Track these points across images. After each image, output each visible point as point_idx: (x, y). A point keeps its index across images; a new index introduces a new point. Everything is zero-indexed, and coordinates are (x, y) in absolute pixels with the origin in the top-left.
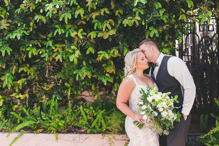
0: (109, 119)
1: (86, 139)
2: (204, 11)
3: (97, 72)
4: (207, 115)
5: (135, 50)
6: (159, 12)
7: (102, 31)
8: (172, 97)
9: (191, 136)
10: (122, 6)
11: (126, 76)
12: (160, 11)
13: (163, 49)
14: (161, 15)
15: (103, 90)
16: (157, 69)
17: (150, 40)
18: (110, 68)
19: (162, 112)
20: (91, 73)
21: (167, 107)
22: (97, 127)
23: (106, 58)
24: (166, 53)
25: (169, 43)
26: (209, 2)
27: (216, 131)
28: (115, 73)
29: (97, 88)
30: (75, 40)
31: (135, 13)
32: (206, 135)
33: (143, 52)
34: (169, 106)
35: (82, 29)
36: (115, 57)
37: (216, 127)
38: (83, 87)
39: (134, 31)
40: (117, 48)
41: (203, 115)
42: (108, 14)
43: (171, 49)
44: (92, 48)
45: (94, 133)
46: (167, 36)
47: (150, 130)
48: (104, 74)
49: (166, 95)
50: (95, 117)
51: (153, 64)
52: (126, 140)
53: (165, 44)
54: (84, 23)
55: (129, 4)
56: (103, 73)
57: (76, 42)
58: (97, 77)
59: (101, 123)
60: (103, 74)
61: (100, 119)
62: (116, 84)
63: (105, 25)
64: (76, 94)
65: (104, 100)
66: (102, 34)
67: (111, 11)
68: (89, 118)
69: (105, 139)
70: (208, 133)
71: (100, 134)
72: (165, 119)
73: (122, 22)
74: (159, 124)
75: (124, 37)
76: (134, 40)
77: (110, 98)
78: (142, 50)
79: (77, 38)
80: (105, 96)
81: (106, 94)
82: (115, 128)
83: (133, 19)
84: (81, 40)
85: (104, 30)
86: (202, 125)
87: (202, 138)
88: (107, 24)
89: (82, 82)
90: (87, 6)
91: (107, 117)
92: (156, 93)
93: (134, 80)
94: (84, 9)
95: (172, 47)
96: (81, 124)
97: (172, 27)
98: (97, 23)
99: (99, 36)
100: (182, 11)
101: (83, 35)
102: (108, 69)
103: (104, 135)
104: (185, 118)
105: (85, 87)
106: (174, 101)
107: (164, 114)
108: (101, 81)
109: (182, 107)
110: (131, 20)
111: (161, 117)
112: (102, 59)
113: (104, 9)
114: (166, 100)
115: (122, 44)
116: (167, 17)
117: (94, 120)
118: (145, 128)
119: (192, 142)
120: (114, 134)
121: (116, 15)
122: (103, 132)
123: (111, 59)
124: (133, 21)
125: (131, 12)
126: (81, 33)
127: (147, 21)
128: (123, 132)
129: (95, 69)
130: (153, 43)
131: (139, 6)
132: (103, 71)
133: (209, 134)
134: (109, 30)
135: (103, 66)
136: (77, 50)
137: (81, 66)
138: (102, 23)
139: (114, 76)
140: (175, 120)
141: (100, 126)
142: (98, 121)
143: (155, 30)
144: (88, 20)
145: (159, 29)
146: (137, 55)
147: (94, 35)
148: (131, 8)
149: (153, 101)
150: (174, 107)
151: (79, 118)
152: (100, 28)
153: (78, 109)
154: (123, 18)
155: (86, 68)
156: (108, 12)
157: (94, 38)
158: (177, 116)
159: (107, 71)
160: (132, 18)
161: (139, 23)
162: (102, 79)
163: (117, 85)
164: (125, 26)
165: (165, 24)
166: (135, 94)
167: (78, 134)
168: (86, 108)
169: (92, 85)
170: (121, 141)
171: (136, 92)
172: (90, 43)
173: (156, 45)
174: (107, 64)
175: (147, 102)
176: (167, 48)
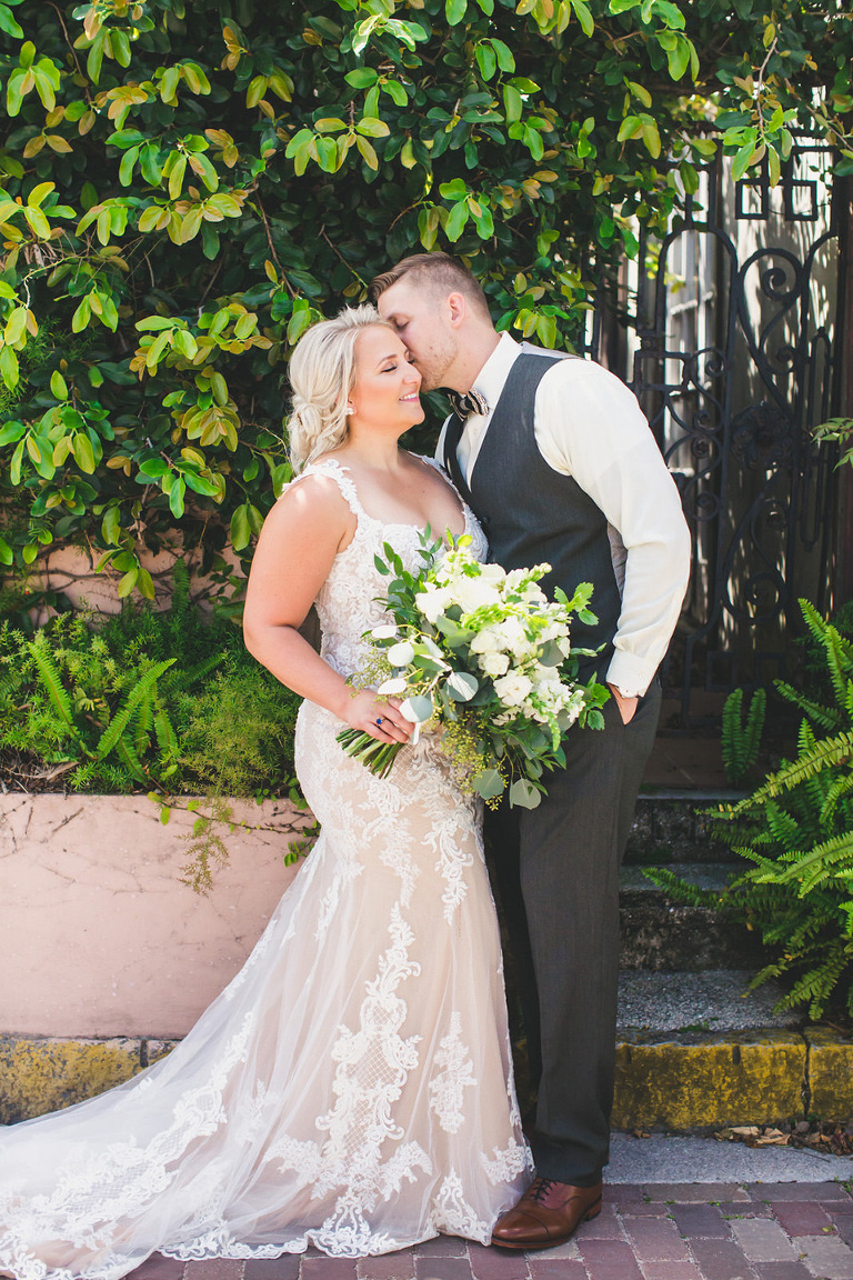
0: (197, 709)
1: (66, 821)
2: (755, 107)
3: (131, 436)
4: (760, 693)
5: (350, 315)
6: (500, 100)
7: (166, 196)
8: (559, 593)
9: (672, 809)
10: (286, 53)
11: (302, 467)
12: (509, 91)
13: (518, 312)
14: (514, 113)
15: (170, 541)
16: (476, 431)
17: (442, 260)
18: (206, 418)
19: (500, 677)
20: (97, 445)
21: (531, 648)
22: (129, 753)
23: (183, 357)
24: (535, 340)
25: (555, 278)
26: (787, 53)
27: (796, 779)
28: (234, 445)
29: (135, 531)
30: (7, 246)
31: (360, 97)
32: (744, 804)
33: (399, 326)
34: (538, 641)
35: (50, 186)
36: (238, 351)
37: (798, 758)
38: (54, 522)
39: (356, 200)
40: (254, 300)
41: (738, 693)
42: (200, 99)
43: (566, 316)
44: (104, 296)
45: (113, 790)
46: (546, 241)
47: (437, 775)
48: (173, 452)
49: (526, 582)
50: (117, 701)
51: (459, 399)
52: (292, 829)
53: (531, 284)
54: (61, 145)
55: (325, 42)
56: (167, 444)
57: (13, 259)
58: (135, 469)
59: (153, 735)
60: (168, 451)
61: (146, 709)
62: (243, 508)
63: (181, 165)
64: (10, 562)
65: (176, 599)
66: (164, 216)
67: (220, 78)
68: (82, 703)
69: (177, 822)
70: (756, 795)
71: (145, 792)
72: (520, 716)
73: (281, 147)
74: (482, 746)
75: (297, 237)
76: (358, 254)
77: (213, 591)
78: (393, 319)
79: (19, 237)
80: (184, 576)
81: (190, 569)
82: (232, 763)
83: (346, 131)
84: (43, 246)
85: (175, 190)
86: (731, 746)
87: (721, 816)
88: (194, 154)
89: (45, 497)
90: (78, 44)
91: (186, 701)
92: (469, 571)
93: (348, 490)
94: (64, 61)
95: (571, 300)
96: (40, 739)
97: (576, 186)
98: (136, 149)
99: (145, 226)
100: (633, 98)
101: (54, 222)
102: (195, 419)
103: (170, 800)
104: (627, 713)
105: (65, 522)
106: (573, 613)
107: (512, 691)
108: (157, 489)
109: (611, 650)
110: (336, 135)
111: (493, 704)
112: (161, 366)
113: (183, 71)
114: (522, 607)
115: (280, 279)
116: (550, 129)
117: (112, 717)
118: (408, 763)
119: (673, 839)
120: (224, 794)
121: (252, 104)
122: (163, 784)
123: (214, 364)
124: (345, 142)
125: (337, 94)
126: (42, 206)
127: (429, 144)
128: (277, 785)
129: (124, 419)
130: (459, 276)
131: (384, 59)
132: (169, 434)
133: (759, 798)
134: (206, 194)
135: (166, 403)
136: (18, 305)
137: (41, 400)
138: (167, 146)
139: (231, 464)
140: (572, 721)
141: (148, 749)
142: (135, 720)
143: (476, 198)
144: (82, 131)
145: (500, 193)
146: (357, 342)
147: (119, 219)
148: (337, 69)
149: (453, 613)
150: (572, 646)
151: (28, 704)
152: (155, 175)
153: (23, 652)
154: (291, 127)
155: (67, 414)
156: (202, 87)
157: (114, 240)
158: (584, 698)
159: (191, 436)
160: (344, 126)
161: (380, 157)
162: (160, 481)
163: (249, 516)
164: (300, 170)
165: (533, 168)
166: (353, 573)
167: (22, 791)
168: (68, 644)
169: (105, 511)
170: (269, 836)
171: (357, 564)
172: (93, 264)
173: (475, 287)
174: (193, 394)
175: (419, 621)
176: (543, 307)
